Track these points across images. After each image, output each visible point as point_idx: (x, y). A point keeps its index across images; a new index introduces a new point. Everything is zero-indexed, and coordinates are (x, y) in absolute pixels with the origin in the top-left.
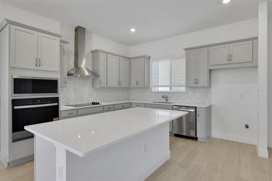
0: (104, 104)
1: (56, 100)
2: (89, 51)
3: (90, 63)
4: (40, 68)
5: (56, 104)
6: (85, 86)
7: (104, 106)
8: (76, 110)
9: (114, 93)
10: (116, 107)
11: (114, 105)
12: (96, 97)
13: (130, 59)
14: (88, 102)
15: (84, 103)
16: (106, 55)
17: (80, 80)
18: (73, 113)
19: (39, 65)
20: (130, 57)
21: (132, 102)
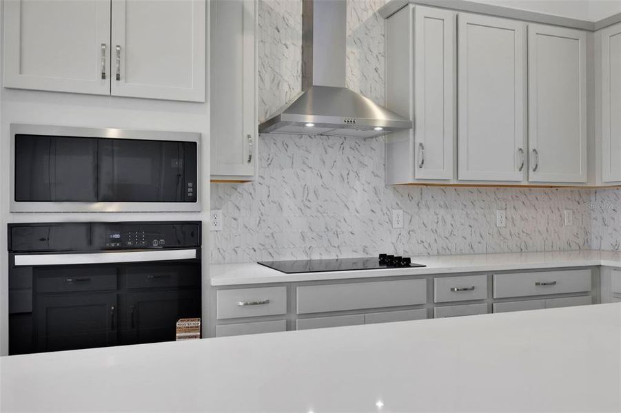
0: (433, 265)
1: (190, 234)
2: (371, 13)
3: (376, 70)
4: (119, 88)
5: (190, 254)
6: (352, 174)
7: (431, 278)
8: (284, 289)
9: (498, 213)
10: (502, 286)
11: (491, 275)
12: (404, 233)
13: (589, 29)
14: (364, 251)
15: (347, 255)
16: (449, 15)
17: (330, 150)
18: (267, 302)
19: (114, 77)
20: (594, 17)
21: (603, 263)
